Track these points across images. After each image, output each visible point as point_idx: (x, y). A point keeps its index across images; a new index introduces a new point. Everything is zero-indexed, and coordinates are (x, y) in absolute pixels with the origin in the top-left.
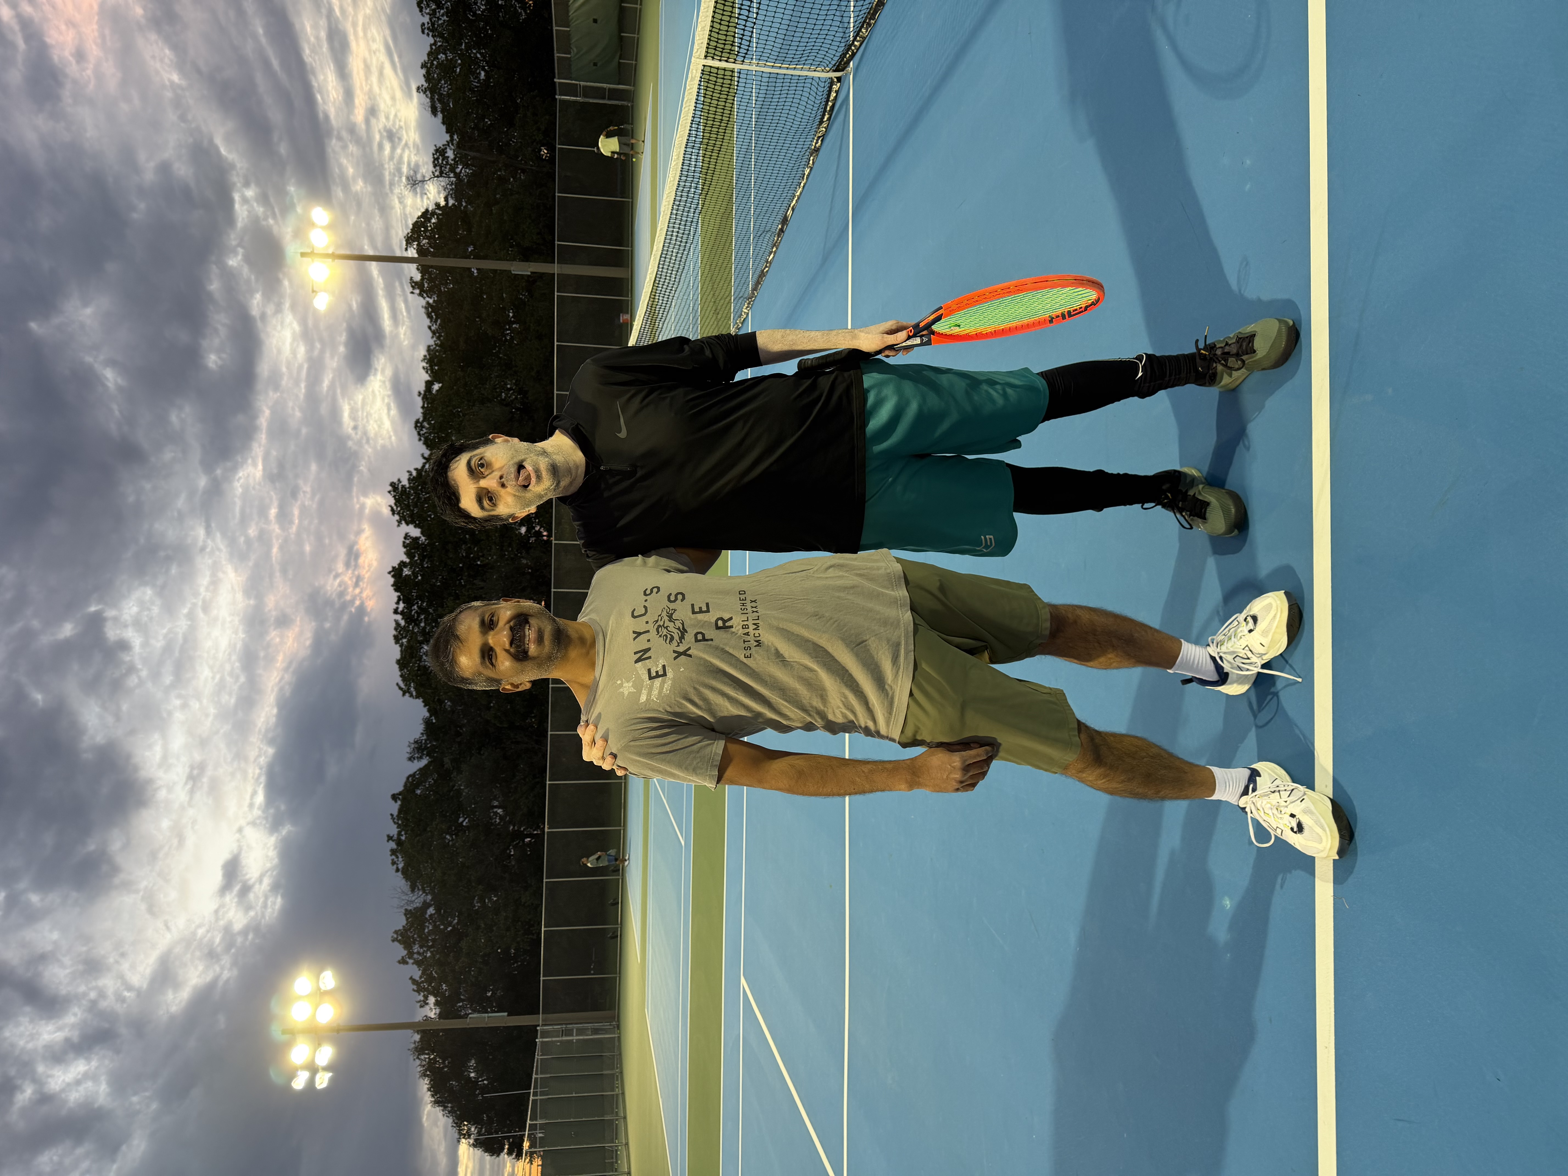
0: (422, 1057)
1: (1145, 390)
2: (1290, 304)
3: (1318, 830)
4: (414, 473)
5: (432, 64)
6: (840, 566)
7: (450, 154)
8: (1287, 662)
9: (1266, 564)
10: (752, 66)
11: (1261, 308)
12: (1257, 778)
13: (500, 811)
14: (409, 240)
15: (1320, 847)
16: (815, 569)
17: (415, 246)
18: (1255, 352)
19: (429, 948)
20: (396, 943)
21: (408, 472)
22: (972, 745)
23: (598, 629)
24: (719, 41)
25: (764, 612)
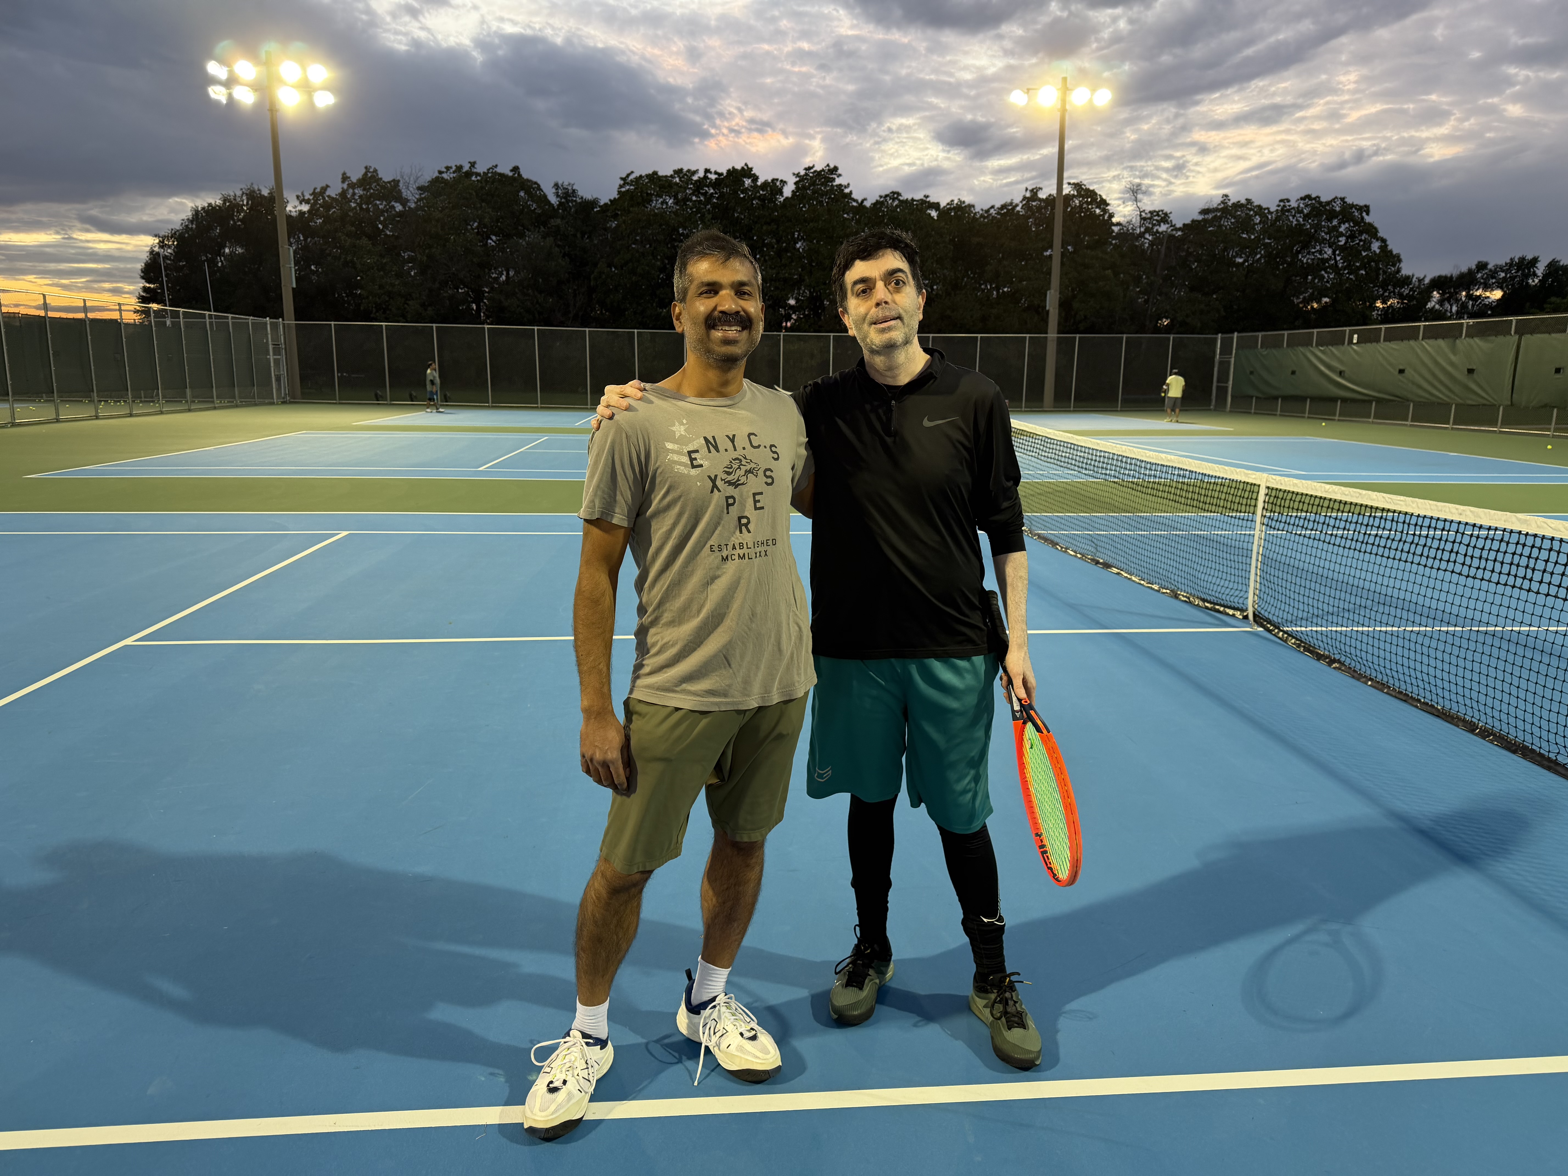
0: (244, 198)
1: (969, 924)
2: (1054, 1060)
3: (553, 1108)
4: (847, 191)
5: (1250, 210)
6: (800, 637)
7: (1163, 228)
8: (713, 1071)
9: (805, 1045)
10: (1258, 532)
11: (1050, 1034)
12: (599, 1047)
13: (504, 277)
14: (1078, 186)
15: (536, 1110)
16: (797, 613)
17: (1072, 192)
18: (1009, 1029)
19: (360, 205)
20: (364, 171)
21: (849, 184)
22: (628, 769)
23: (736, 400)
24: (1283, 501)
25: (756, 564)
